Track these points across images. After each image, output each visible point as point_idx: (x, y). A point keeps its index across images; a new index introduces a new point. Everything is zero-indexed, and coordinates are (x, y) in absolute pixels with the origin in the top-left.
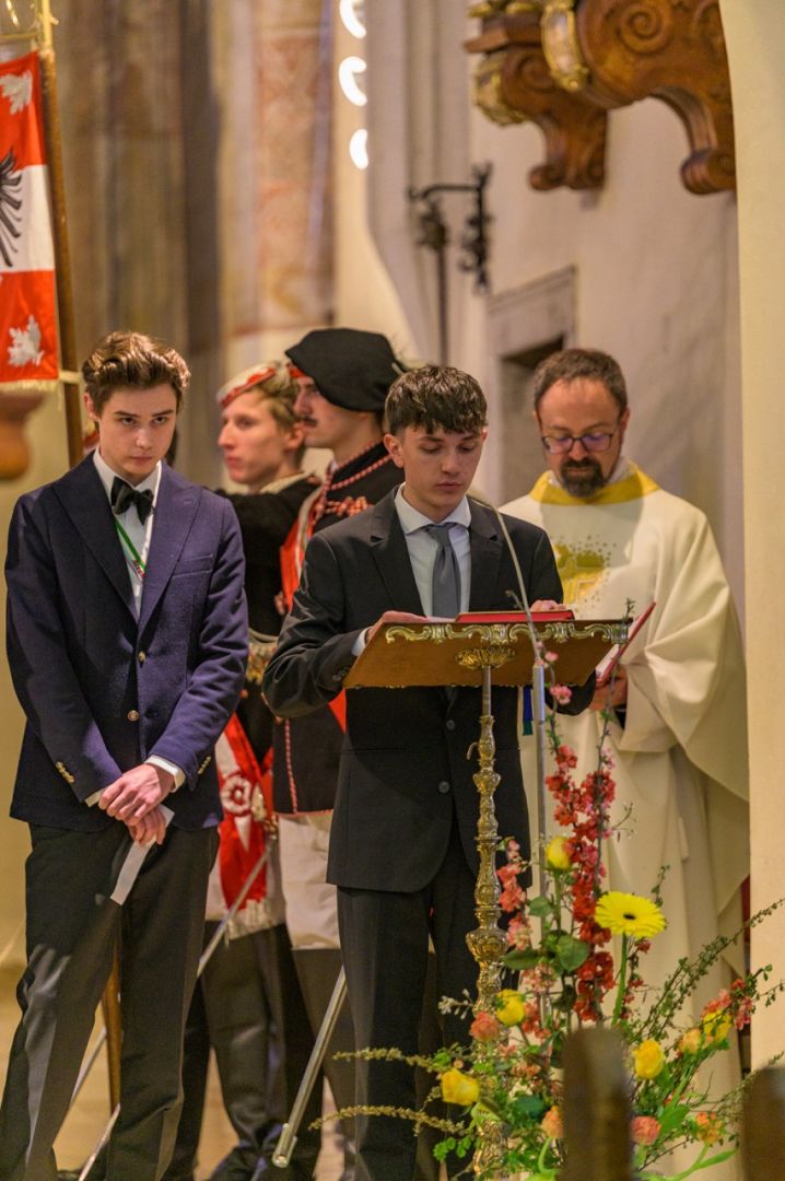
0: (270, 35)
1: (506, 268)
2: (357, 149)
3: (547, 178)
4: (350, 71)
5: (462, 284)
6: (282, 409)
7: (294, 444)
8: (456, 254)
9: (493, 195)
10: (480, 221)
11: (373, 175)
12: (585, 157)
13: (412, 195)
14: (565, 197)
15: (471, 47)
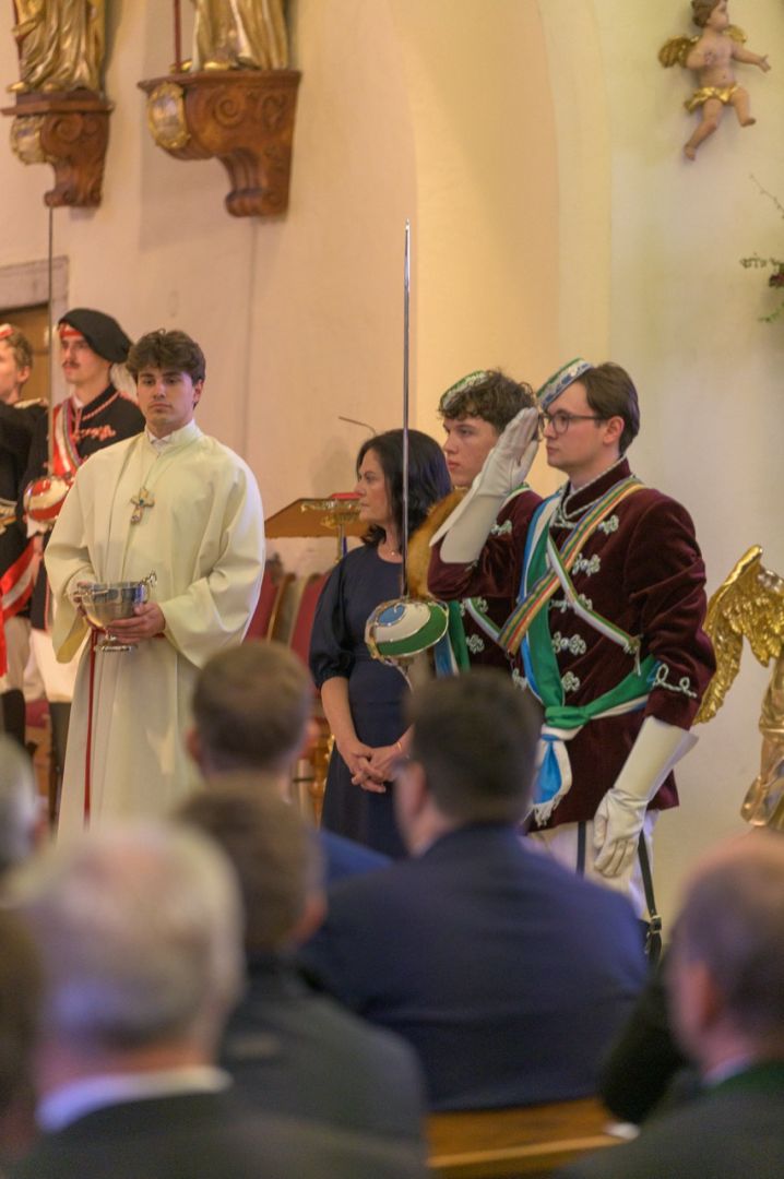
6: (20, 357)
7: (22, 379)
12: (89, 187)
15: (7, 112)
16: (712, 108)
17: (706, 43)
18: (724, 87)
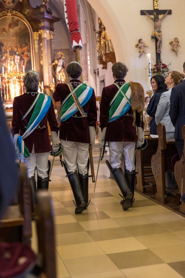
0: (83, 60)
1: (100, 75)
2: (89, 67)
3: (103, 68)
4: (89, 62)
5: (97, 76)
8: (97, 74)
9: (99, 70)
10: (98, 72)
11: (91, 69)
12: (105, 67)
13: (93, 70)
14: (104, 70)
15: (97, 59)
16: (141, 52)
17: (140, 45)
18: (142, 49)
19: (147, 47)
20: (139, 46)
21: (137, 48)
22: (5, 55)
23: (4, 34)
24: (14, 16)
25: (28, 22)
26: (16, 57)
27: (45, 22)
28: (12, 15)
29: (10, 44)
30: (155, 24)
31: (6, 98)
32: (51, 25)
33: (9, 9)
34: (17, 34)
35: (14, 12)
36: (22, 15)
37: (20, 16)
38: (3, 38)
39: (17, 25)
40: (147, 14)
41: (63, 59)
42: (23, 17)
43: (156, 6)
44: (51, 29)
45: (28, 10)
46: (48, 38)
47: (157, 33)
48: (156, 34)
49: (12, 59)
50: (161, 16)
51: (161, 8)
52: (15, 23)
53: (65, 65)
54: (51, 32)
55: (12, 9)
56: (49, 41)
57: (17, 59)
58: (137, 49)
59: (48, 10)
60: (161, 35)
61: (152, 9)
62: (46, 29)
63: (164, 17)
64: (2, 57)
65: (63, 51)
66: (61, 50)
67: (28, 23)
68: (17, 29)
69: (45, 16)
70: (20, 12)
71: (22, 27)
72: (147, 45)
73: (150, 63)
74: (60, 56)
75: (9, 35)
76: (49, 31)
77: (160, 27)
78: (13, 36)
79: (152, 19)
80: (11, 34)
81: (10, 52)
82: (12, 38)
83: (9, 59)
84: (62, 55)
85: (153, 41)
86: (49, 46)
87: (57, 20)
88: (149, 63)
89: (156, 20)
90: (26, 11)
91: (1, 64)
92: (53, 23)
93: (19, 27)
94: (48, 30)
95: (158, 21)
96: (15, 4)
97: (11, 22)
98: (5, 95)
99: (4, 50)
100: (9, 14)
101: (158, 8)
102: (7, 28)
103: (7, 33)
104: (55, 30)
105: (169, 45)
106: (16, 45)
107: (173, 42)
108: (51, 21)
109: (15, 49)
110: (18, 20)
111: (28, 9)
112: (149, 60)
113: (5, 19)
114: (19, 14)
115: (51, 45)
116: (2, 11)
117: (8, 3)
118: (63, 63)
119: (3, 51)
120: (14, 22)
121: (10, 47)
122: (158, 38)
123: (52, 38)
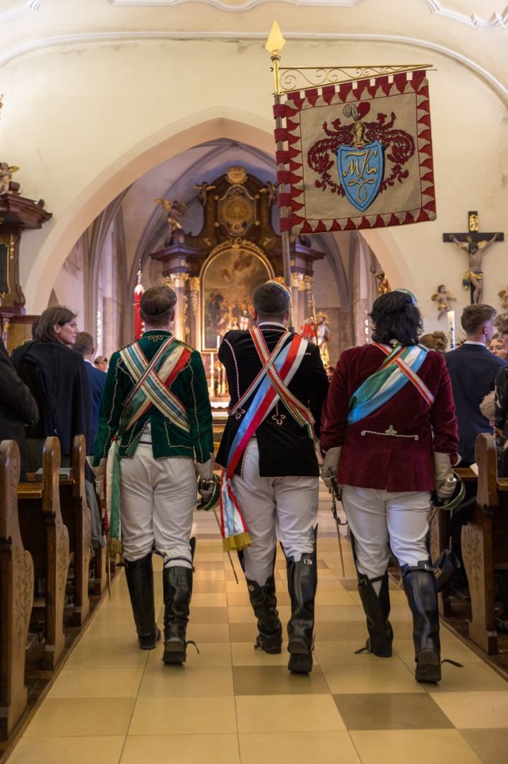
16: (442, 309)
17: (441, 296)
18: (445, 304)
19: (455, 300)
20: (438, 298)
21: (434, 302)
22: (225, 316)
23: (225, 280)
24: (243, 250)
25: (269, 259)
26: (242, 319)
27: (297, 260)
28: (240, 247)
29: (234, 297)
30: (470, 258)
31: (221, 391)
32: (307, 265)
33: (235, 238)
34: (247, 281)
35: (244, 242)
36: (257, 248)
37: (254, 249)
38: (223, 287)
39: (248, 265)
40: (455, 240)
41: (327, 325)
42: (259, 251)
43: (474, 226)
44: (308, 272)
45: (268, 240)
46: (302, 288)
47: (473, 275)
48: (471, 277)
49: (235, 323)
50: (482, 245)
51: (483, 229)
52: (246, 262)
53: (329, 336)
54: (307, 277)
55: (241, 237)
56: (303, 293)
57: (244, 323)
58: (435, 305)
59: (303, 239)
60: (482, 280)
61: (467, 232)
62: (298, 272)
63: (487, 247)
64: (219, 320)
65: (328, 311)
66: (324, 310)
67: (267, 261)
68: (247, 271)
69: (297, 250)
70: (255, 242)
71: (257, 269)
72: (453, 297)
73: (454, 328)
74: (321, 319)
75: (233, 281)
76: (302, 275)
77: (480, 264)
78: (240, 284)
79: (464, 248)
80: (237, 280)
81: (233, 311)
82: (238, 287)
83: (230, 323)
84: (324, 318)
85: (467, 289)
86: (303, 302)
87: (320, 256)
88: (452, 329)
89: (472, 250)
90: (265, 240)
91: (218, 331)
92: (312, 262)
93: (251, 268)
94: (302, 273)
95: (475, 252)
96: (247, 230)
97: (239, 260)
98: (219, 386)
99: (224, 306)
100: (236, 246)
101: (477, 229)
102: (230, 269)
103: (230, 278)
104: (314, 274)
105: (498, 297)
106: (244, 299)
107: (505, 292)
108: (309, 258)
109: (243, 306)
110: (251, 257)
111: (269, 238)
112: (451, 323)
113: (228, 255)
114: (253, 245)
115: (306, 299)
116: (224, 241)
117: (236, 228)
118: (326, 332)
119: (222, 308)
120: (243, 259)
121: (233, 303)
122: (476, 283)
123: (309, 287)
